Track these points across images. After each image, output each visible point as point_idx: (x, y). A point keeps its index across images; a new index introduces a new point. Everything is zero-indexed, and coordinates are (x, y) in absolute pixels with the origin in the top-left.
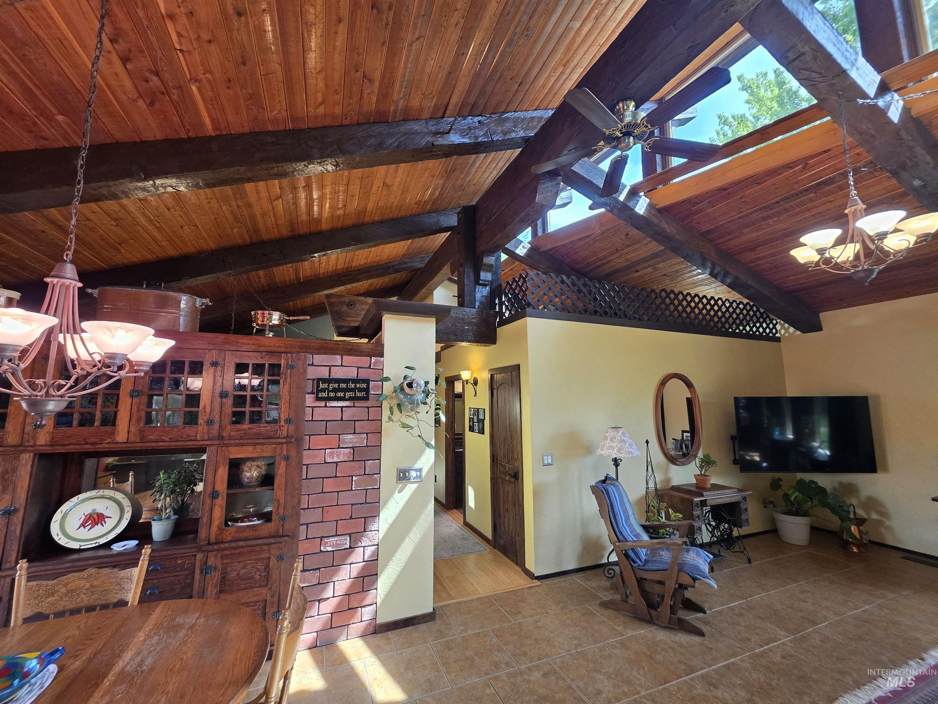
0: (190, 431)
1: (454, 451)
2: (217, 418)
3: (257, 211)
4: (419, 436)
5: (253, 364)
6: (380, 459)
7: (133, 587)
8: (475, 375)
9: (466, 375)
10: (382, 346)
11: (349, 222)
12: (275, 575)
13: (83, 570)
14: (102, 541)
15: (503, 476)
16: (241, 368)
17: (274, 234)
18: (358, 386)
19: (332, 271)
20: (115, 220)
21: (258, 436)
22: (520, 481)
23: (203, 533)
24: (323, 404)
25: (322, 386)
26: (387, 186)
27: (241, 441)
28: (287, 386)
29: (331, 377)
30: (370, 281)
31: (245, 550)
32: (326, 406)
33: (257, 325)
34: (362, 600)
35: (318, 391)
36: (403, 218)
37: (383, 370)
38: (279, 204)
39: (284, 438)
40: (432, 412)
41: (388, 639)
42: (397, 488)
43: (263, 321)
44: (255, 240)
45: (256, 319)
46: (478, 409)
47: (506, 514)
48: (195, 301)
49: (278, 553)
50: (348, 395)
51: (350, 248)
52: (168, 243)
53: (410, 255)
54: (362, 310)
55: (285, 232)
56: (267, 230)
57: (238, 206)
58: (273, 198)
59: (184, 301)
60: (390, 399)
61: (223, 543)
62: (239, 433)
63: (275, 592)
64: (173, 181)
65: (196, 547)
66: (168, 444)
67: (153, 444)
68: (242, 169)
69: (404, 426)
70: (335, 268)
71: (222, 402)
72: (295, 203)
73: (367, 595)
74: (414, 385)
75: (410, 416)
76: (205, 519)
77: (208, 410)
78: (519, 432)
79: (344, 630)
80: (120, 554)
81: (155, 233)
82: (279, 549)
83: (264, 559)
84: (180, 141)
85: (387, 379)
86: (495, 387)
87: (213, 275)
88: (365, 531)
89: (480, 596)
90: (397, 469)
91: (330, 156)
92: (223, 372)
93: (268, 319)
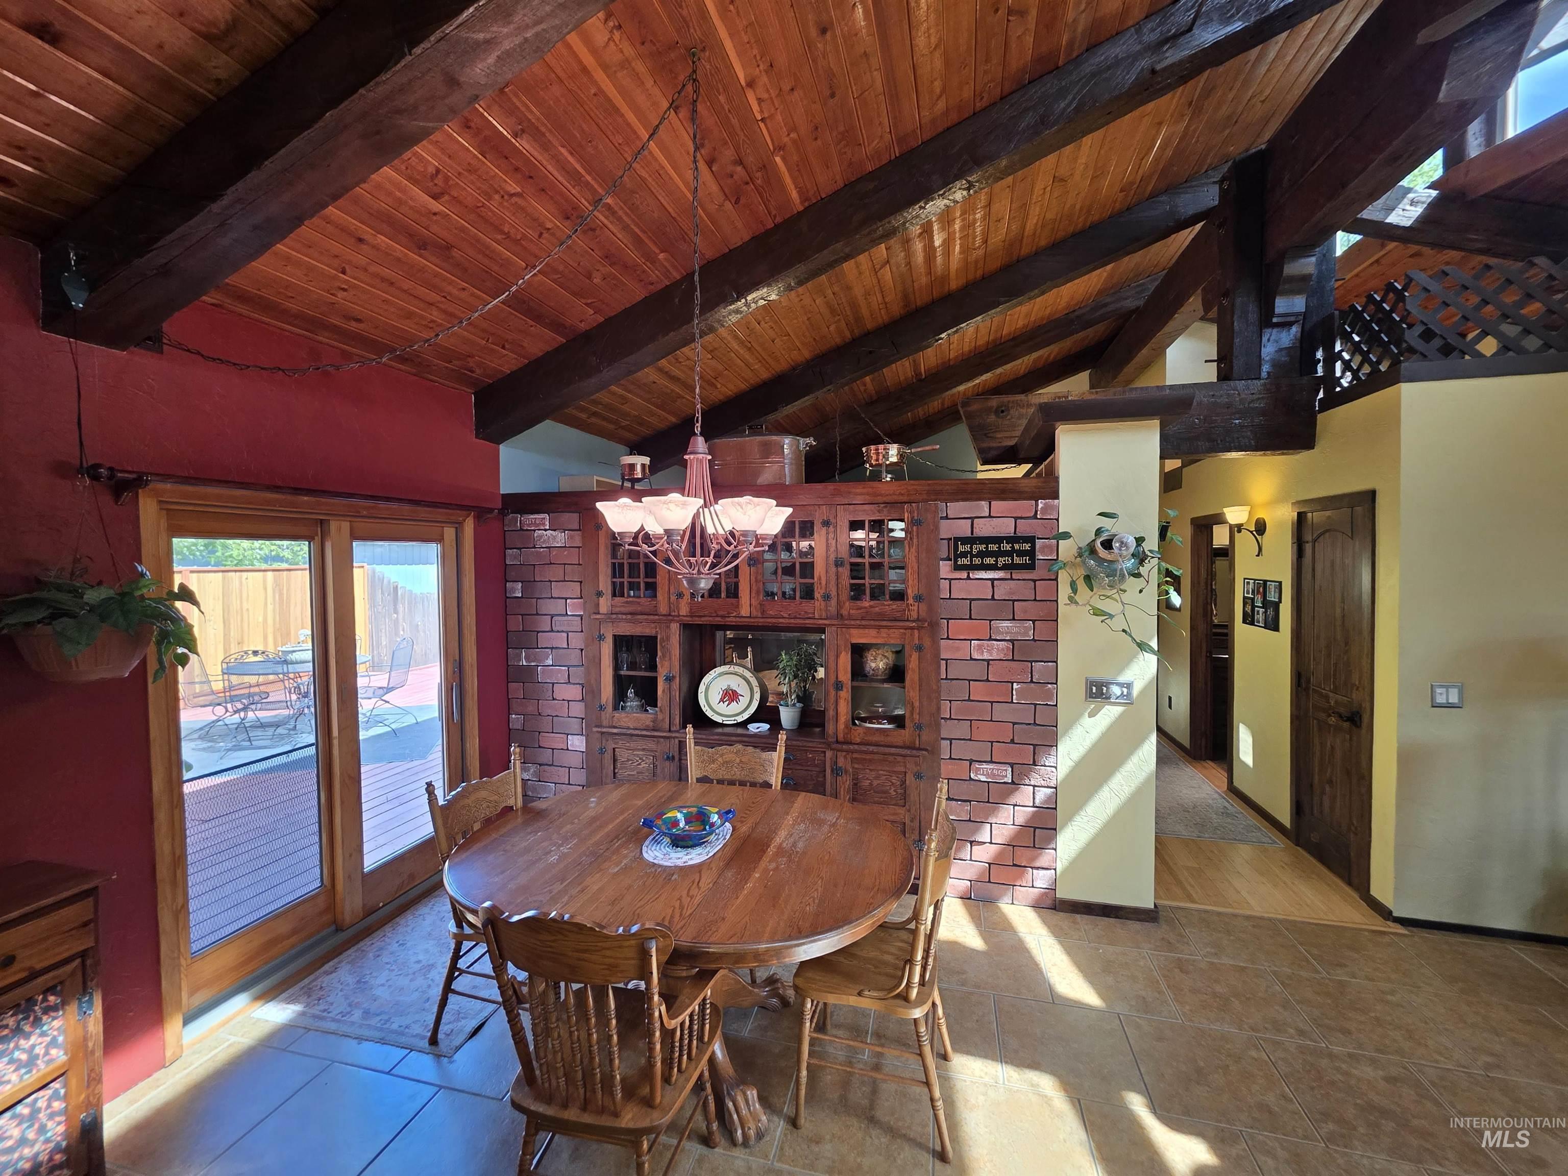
0: (807, 606)
1: (1209, 656)
2: (834, 593)
3: (858, 291)
4: (1124, 631)
5: (870, 521)
6: (1056, 662)
7: (775, 771)
8: (1261, 514)
9: (1235, 515)
10: (1056, 480)
11: (994, 265)
12: (913, 796)
13: (731, 745)
14: (740, 719)
15: (1323, 716)
16: (856, 525)
17: (883, 317)
18: (1017, 546)
19: (970, 351)
20: (710, 352)
21: (881, 617)
22: (1364, 731)
23: (830, 728)
24: (964, 575)
25: (961, 548)
26: (1062, 180)
27: (864, 623)
28: (913, 550)
29: (975, 535)
30: (1035, 355)
31: (876, 757)
32: (968, 578)
33: (871, 465)
34: (1034, 859)
35: (957, 556)
36: (1094, 227)
37: (1057, 520)
38: (887, 274)
39: (913, 621)
40: (1152, 591)
41: (1075, 922)
42: (1086, 709)
43: (877, 460)
44: (857, 332)
45: (869, 457)
46: (1265, 582)
47: (1328, 789)
48: (799, 443)
49: (915, 770)
50: (1001, 561)
51: (998, 309)
52: (759, 364)
53: (1113, 289)
54: (1020, 417)
55: (897, 310)
56: (872, 315)
57: (834, 294)
58: (877, 267)
59: (787, 442)
60: (1071, 568)
61: (851, 743)
62: (860, 611)
63: (915, 816)
64: (763, 291)
65: (824, 743)
66: (787, 621)
67: (774, 620)
68: (839, 246)
69: (1097, 612)
70: (973, 345)
71: (837, 572)
72: (909, 264)
73: (1041, 854)
74: (1116, 545)
75: (1108, 597)
76: (831, 713)
77: (824, 583)
78: (1366, 633)
79: (1008, 889)
80: (755, 735)
81: (747, 356)
82: (917, 764)
83: (900, 773)
84: (768, 233)
85: (1066, 536)
86: (1308, 537)
87: (812, 396)
88: (1034, 764)
89: (1254, 914)
90: (1087, 680)
91: (958, 177)
92: (835, 532)
93: (884, 457)
